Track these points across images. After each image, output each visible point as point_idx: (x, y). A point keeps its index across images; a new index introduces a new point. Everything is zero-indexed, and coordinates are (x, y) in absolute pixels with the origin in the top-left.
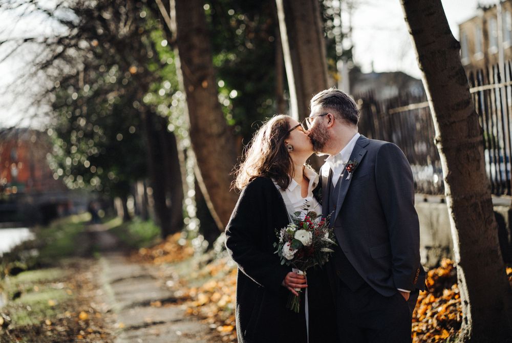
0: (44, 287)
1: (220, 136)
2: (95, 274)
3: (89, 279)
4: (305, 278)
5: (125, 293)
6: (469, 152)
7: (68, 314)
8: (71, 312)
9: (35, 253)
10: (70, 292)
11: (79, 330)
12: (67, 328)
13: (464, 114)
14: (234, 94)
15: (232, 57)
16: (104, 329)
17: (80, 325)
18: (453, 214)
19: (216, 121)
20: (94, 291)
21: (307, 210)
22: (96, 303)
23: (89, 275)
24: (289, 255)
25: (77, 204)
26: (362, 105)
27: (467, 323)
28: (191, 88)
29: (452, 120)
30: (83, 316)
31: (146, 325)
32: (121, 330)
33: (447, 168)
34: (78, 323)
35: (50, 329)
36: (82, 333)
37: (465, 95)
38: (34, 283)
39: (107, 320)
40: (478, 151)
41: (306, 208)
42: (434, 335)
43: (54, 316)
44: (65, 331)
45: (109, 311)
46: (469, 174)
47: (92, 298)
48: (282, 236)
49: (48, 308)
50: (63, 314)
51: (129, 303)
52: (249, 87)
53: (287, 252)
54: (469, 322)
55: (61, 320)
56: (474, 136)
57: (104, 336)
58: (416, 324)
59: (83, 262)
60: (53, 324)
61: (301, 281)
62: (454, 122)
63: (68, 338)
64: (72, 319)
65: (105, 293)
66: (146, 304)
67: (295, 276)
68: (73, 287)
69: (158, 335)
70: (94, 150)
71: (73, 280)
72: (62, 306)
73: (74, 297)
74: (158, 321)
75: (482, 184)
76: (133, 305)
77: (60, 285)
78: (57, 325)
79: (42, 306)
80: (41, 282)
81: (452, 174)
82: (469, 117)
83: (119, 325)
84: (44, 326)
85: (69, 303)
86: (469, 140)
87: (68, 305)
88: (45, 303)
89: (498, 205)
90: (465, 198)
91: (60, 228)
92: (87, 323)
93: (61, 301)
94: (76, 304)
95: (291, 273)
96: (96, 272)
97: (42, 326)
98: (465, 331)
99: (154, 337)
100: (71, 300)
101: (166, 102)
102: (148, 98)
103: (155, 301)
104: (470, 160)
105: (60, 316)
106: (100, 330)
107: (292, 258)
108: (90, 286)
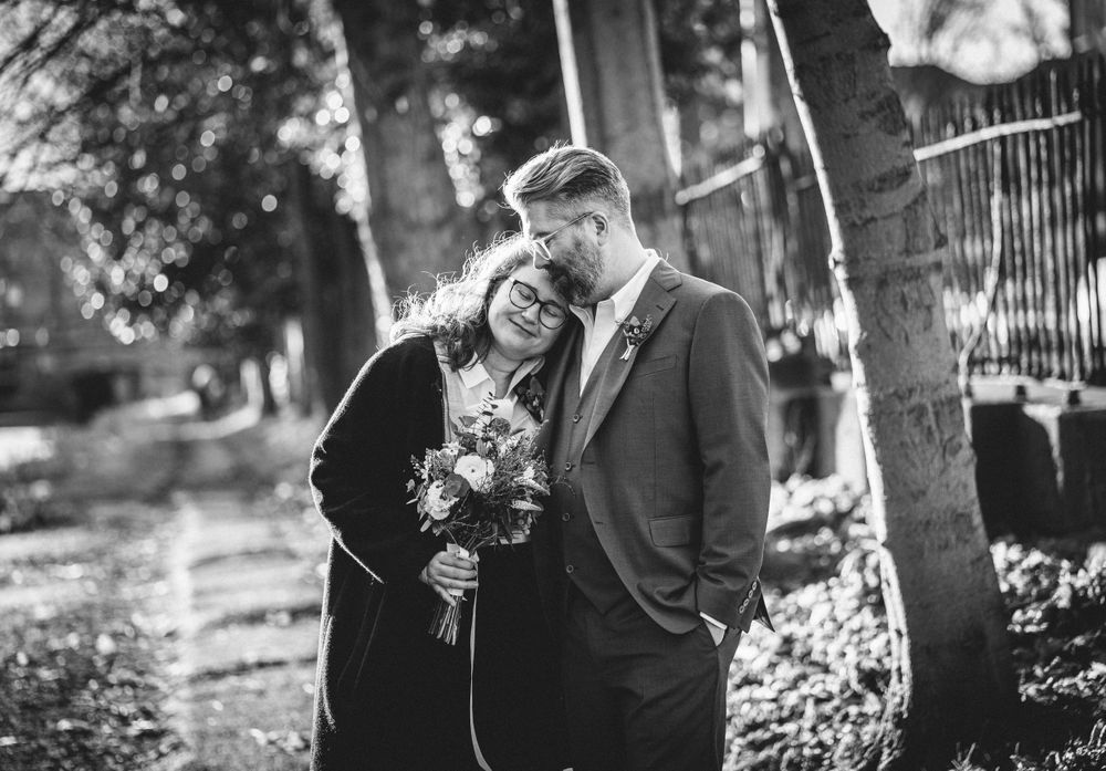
0: (37, 575)
1: (439, 225)
2: (162, 546)
3: (148, 555)
4: (474, 568)
5: (219, 590)
6: (906, 289)
7: (73, 640)
8: (81, 635)
9: (41, 491)
10: (91, 587)
11: (88, 677)
12: (62, 672)
13: (896, 200)
14: (484, 126)
15: (478, 39)
16: (146, 676)
17: (95, 667)
18: (870, 429)
19: (430, 190)
20: (150, 585)
21: (490, 414)
22: (146, 613)
23: (147, 547)
24: (438, 509)
25: (160, 374)
26: (762, 158)
27: (900, 681)
28: (371, 114)
29: (868, 213)
30: (105, 644)
31: (242, 669)
32: (183, 679)
33: (858, 325)
34: (90, 663)
35: (22, 675)
36: (94, 685)
37: (900, 157)
38: (16, 563)
39: (161, 655)
40: (929, 287)
41: (489, 409)
42: (849, 704)
43: (40, 645)
44: (56, 680)
45: (171, 635)
46: (907, 338)
47: (139, 603)
48: (426, 467)
49: (32, 626)
50: (62, 640)
51: (217, 614)
52: (517, 110)
53: (435, 503)
54: (905, 679)
55: (53, 654)
56: (919, 252)
57: (141, 693)
58: (821, 676)
59: (142, 513)
60: (32, 663)
61: (464, 573)
62: (873, 219)
63: (58, 697)
64: (80, 653)
65: (172, 594)
66: (256, 618)
67: (450, 561)
68: (102, 576)
69: (261, 693)
70: (177, 251)
71: (107, 559)
72: (64, 621)
73: (98, 600)
74: (271, 662)
75: (938, 361)
76: (225, 622)
77: (74, 571)
78: (40, 666)
79: (19, 621)
80: (33, 563)
81: (867, 338)
82: (908, 207)
83: (182, 669)
84: (13, 669)
85: (83, 614)
86: (908, 262)
87: (78, 619)
88: (27, 613)
89: (1038, 402)
90: (895, 393)
91: (114, 430)
92: (111, 660)
93: (65, 609)
94: (98, 615)
95: (442, 554)
96: (167, 539)
97: (7, 668)
98: (897, 700)
99: (250, 698)
100: (89, 607)
101: (333, 142)
102: (290, 132)
103: (278, 611)
104: (909, 307)
105: (55, 644)
106: (136, 679)
107: (445, 515)
108: (144, 572)
